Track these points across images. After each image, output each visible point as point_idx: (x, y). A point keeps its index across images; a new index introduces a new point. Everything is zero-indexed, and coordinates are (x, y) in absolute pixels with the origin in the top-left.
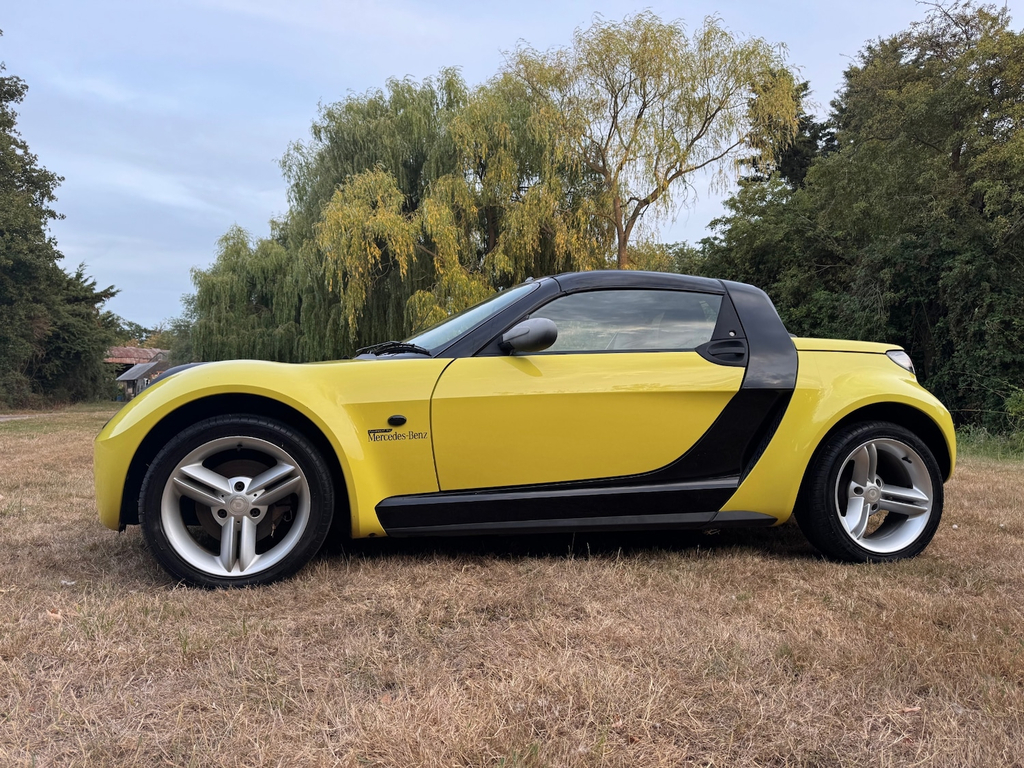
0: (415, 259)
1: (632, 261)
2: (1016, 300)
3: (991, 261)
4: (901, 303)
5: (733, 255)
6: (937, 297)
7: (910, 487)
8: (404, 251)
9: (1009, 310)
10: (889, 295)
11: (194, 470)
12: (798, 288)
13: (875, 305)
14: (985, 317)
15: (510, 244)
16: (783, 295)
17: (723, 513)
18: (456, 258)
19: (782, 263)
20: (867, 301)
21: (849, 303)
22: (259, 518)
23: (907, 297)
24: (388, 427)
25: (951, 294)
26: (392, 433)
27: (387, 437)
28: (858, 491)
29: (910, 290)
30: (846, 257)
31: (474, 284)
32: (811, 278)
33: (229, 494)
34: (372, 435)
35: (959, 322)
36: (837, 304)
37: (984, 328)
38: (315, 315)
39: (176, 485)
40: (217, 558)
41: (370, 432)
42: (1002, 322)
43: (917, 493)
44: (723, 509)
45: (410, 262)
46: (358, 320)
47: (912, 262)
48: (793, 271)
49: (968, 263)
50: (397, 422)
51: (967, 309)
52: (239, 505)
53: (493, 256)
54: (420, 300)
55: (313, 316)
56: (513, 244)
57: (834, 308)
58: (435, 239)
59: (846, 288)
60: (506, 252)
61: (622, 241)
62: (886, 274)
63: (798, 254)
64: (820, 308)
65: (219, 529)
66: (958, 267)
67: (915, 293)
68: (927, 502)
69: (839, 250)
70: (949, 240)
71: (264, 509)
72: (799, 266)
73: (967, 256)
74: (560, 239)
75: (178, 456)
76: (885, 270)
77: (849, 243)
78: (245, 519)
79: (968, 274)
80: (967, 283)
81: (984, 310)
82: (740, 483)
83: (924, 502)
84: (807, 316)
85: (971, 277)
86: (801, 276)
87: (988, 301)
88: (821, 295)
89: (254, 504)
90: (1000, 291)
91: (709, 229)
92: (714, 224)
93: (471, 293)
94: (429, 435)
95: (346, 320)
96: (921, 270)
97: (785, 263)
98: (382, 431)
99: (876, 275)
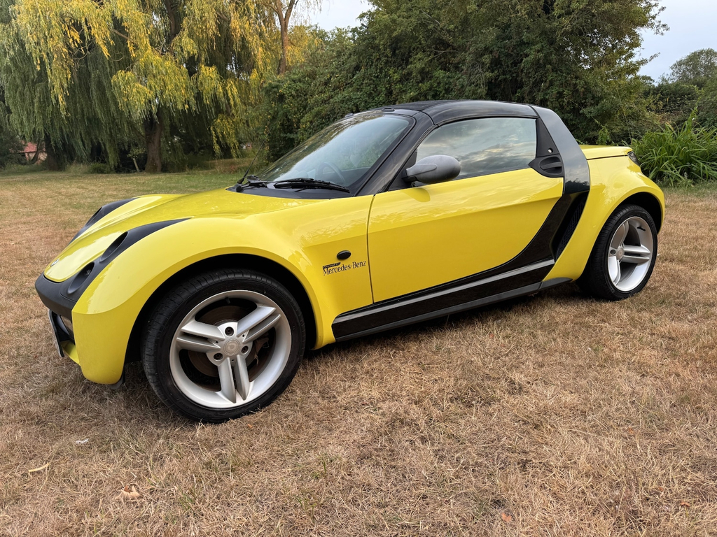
0: (112, 42)
1: (292, 44)
2: (566, 77)
3: (552, 49)
4: (496, 80)
5: (377, 42)
6: (517, 76)
7: (638, 245)
8: (101, 35)
9: (562, 84)
10: (489, 74)
11: (191, 327)
12: (423, 69)
13: (479, 82)
14: (548, 88)
15: (192, 28)
16: (414, 74)
17: (546, 282)
18: (147, 41)
19: (412, 49)
20: (473, 79)
21: (461, 79)
22: (247, 353)
23: (499, 76)
24: (338, 261)
25: (526, 74)
26: (340, 266)
27: (336, 270)
28: (613, 252)
29: (501, 70)
30: (455, 45)
31: (168, 63)
32: (431, 61)
33: (222, 340)
34: (326, 269)
35: (530, 92)
36: (451, 80)
37: (547, 97)
38: (20, 93)
39: (178, 343)
40: (219, 393)
41: (324, 268)
42: (558, 93)
43: (643, 249)
44: (545, 279)
45: (107, 44)
46: (67, 98)
47: (503, 50)
48: (419, 56)
49: (538, 51)
50: (344, 256)
51: (537, 84)
52: (232, 347)
53: (180, 39)
54: (123, 79)
55: (18, 94)
56: (195, 28)
57: (450, 83)
58: (125, 24)
59: (457, 68)
60: (190, 36)
61: (283, 27)
62: (486, 59)
63: (422, 42)
64: (439, 83)
65: (215, 369)
66: (533, 54)
67: (504, 74)
68: (648, 254)
69: (451, 40)
70: (528, 35)
71: (250, 346)
72: (424, 51)
73: (538, 47)
74: (235, 23)
75: (177, 319)
76: (486, 56)
77: (457, 34)
78: (238, 356)
79: (539, 60)
80: (537, 65)
81: (547, 85)
82: (555, 261)
83: (647, 254)
84: (430, 89)
85: (541, 61)
86: (427, 60)
87: (550, 78)
88: (440, 73)
89: (244, 343)
90: (556, 71)
91: (358, 21)
92: (362, 16)
93: (166, 72)
94: (367, 263)
95: (56, 98)
96: (509, 55)
97: (414, 49)
98: (332, 265)
99: (479, 60)
